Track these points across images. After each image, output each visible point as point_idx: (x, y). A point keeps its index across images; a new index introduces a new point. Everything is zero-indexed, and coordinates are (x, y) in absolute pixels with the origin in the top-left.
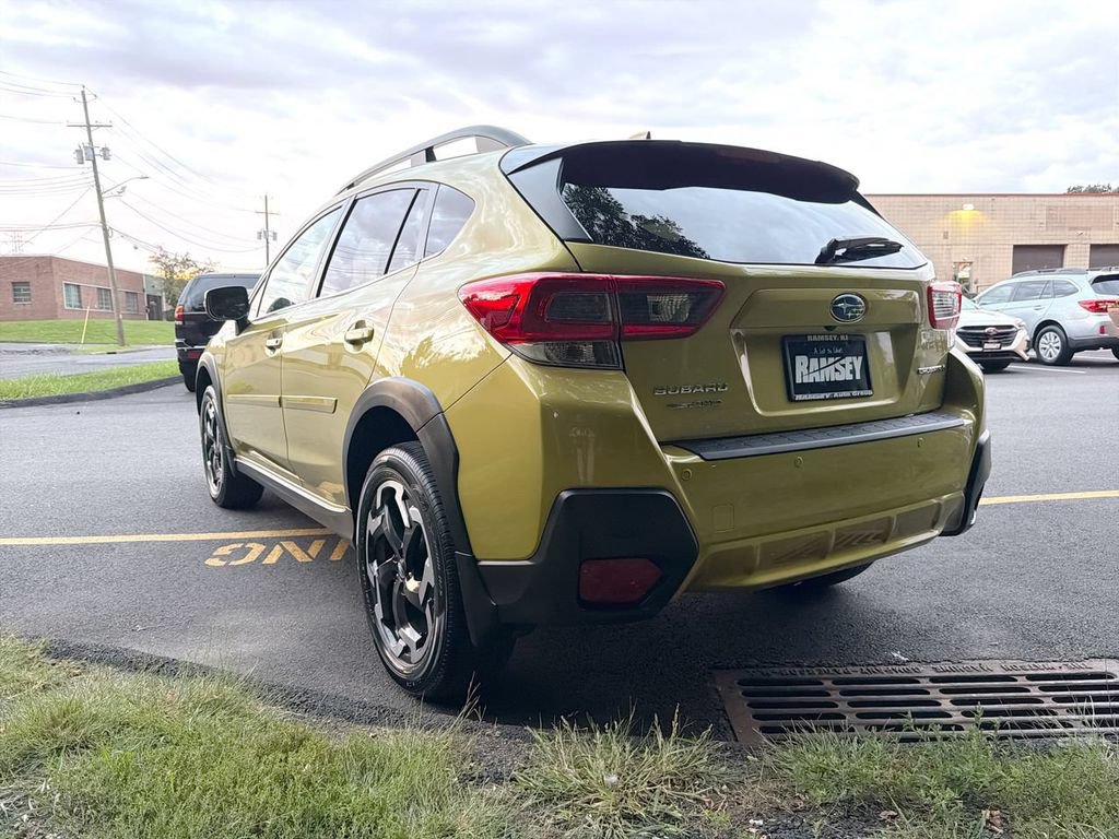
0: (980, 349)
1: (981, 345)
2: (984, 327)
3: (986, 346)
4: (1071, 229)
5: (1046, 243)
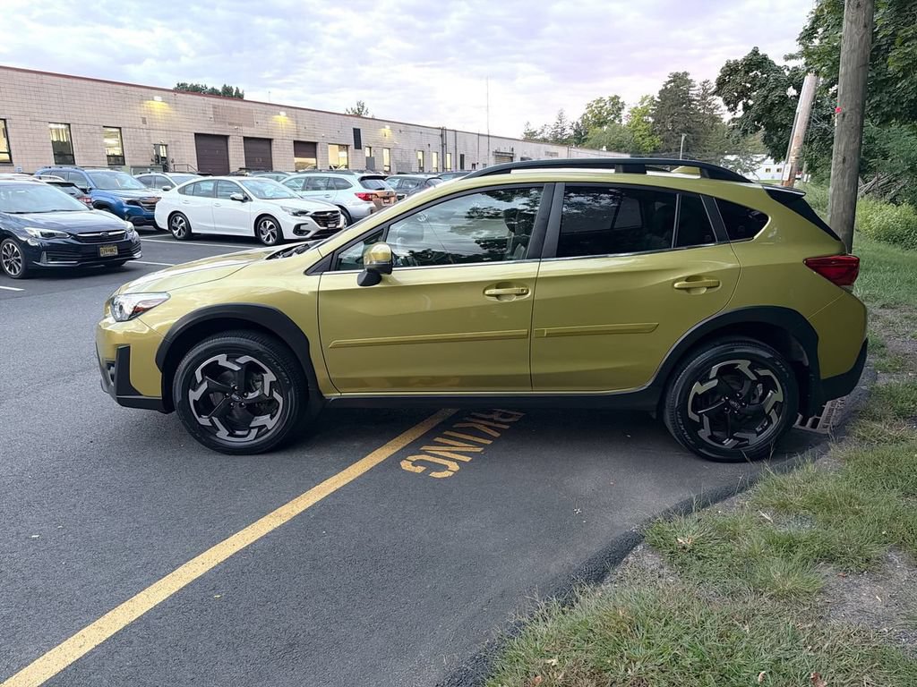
0: (325, 228)
1: (326, 226)
2: (325, 213)
3: (329, 226)
4: (230, 124)
5: (216, 133)
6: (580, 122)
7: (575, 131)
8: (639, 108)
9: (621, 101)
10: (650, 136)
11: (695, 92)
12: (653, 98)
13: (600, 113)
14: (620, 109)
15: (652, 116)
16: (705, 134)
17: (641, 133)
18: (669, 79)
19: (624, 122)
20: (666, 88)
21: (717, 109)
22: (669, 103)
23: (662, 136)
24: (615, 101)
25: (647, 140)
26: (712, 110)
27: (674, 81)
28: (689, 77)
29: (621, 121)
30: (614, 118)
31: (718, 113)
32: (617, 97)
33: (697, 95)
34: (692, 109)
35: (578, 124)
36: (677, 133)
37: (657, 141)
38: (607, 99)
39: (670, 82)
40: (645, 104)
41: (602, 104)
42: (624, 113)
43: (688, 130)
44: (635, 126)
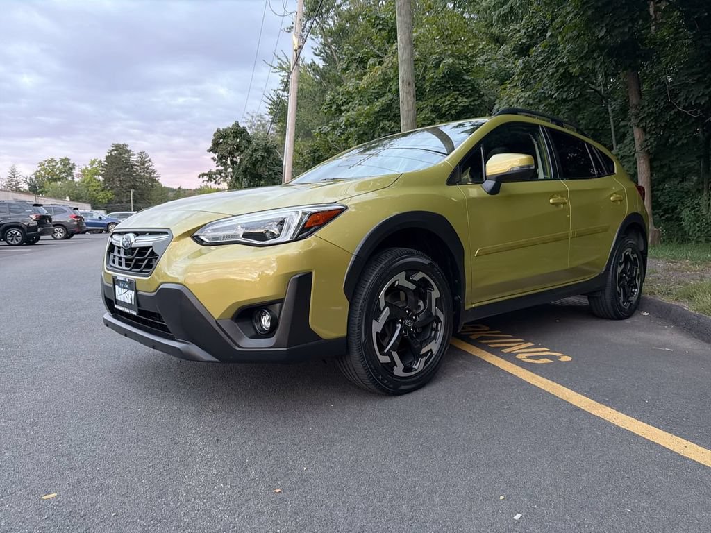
6: (33, 177)
7: (30, 185)
8: (89, 169)
9: (71, 162)
10: (103, 191)
11: (135, 160)
12: (100, 161)
13: (53, 171)
14: (71, 169)
15: (102, 175)
16: (148, 190)
17: (95, 188)
18: (112, 148)
19: (76, 180)
20: (111, 155)
21: (154, 173)
22: (115, 166)
23: (113, 191)
24: (65, 162)
25: (101, 195)
26: (150, 173)
27: (117, 150)
28: (129, 148)
29: (73, 178)
30: (67, 176)
31: (155, 175)
32: (66, 159)
33: (137, 162)
34: (135, 172)
35: (31, 179)
36: (126, 189)
37: (110, 194)
38: (58, 160)
39: (113, 150)
40: (94, 166)
41: (54, 164)
42: (76, 172)
43: (134, 187)
44: (89, 183)
